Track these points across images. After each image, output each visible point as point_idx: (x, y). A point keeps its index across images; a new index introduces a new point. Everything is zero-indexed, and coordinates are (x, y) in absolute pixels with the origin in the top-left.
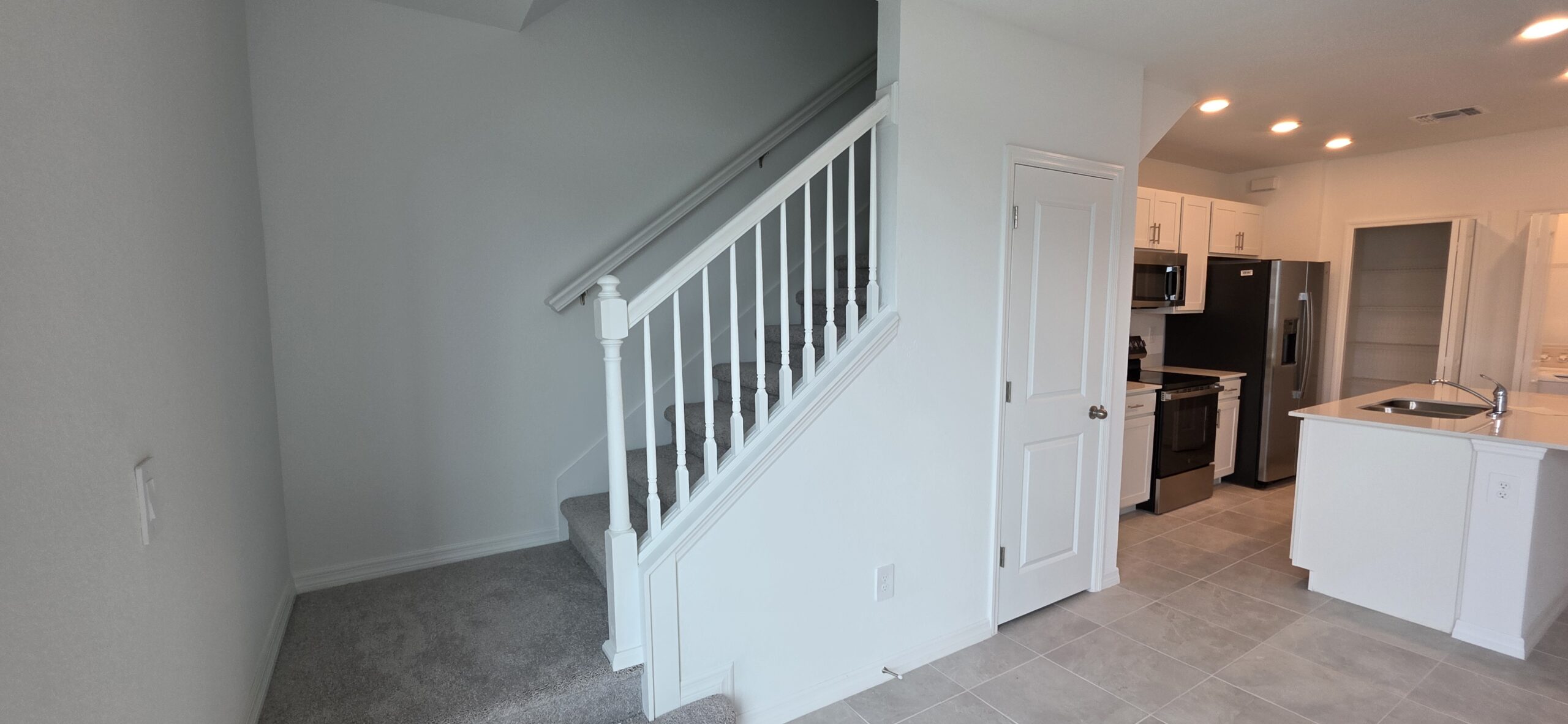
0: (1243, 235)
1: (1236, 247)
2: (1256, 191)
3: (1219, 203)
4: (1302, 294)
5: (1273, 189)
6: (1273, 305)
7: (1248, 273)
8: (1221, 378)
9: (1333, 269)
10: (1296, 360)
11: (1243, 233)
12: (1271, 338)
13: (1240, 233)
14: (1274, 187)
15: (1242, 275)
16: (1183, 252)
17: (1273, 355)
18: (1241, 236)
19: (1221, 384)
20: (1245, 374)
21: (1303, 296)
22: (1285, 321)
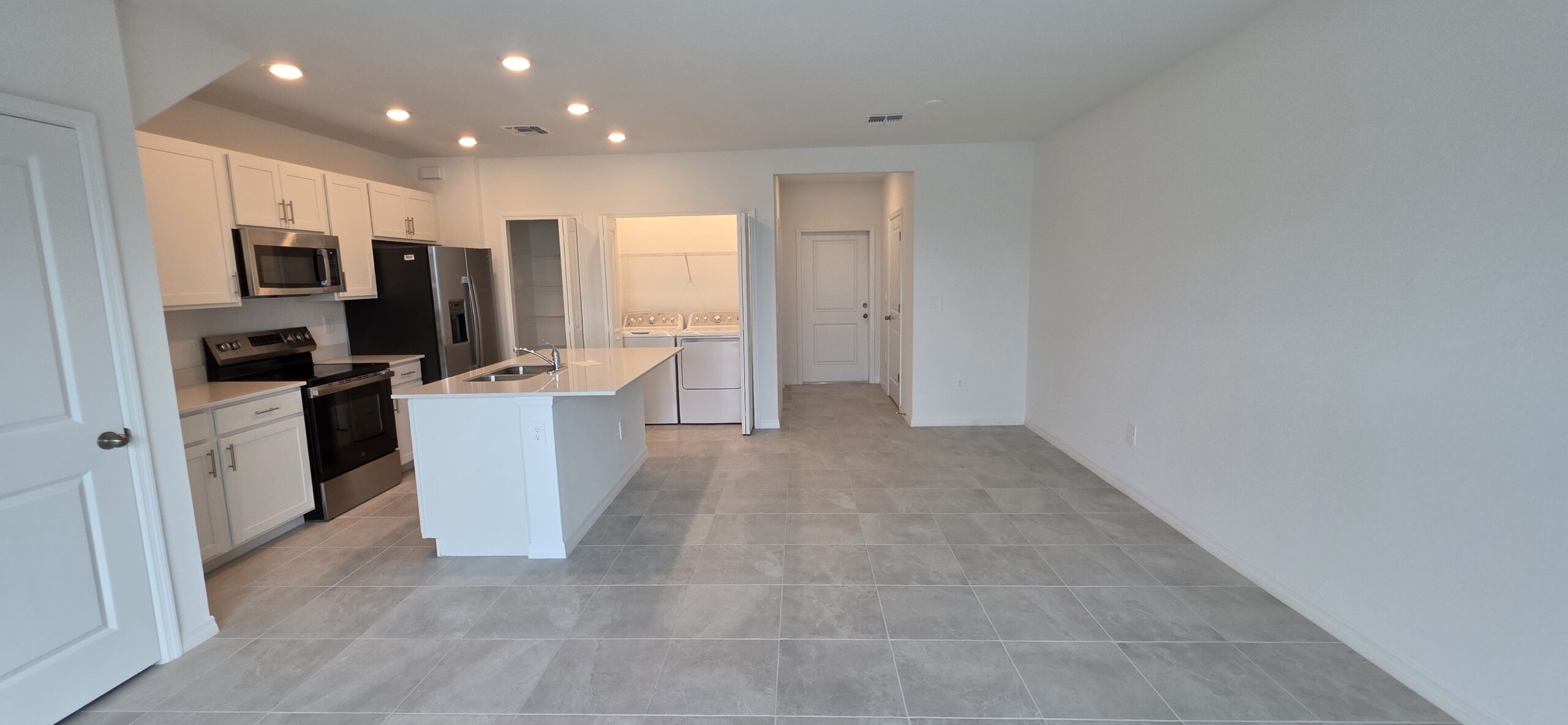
0: (412, 220)
1: (407, 232)
2: (426, 179)
3: (375, 185)
4: (463, 277)
5: (440, 179)
6: (436, 288)
7: (411, 257)
8: (391, 363)
9: (494, 255)
10: (468, 337)
11: (412, 218)
12: (439, 319)
13: (408, 218)
14: (440, 177)
15: (406, 259)
16: (334, 234)
17: (443, 334)
18: (409, 221)
19: (391, 369)
20: (423, 356)
21: (465, 280)
22: (450, 303)
